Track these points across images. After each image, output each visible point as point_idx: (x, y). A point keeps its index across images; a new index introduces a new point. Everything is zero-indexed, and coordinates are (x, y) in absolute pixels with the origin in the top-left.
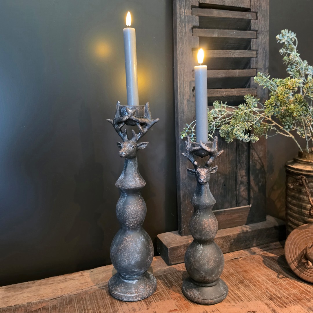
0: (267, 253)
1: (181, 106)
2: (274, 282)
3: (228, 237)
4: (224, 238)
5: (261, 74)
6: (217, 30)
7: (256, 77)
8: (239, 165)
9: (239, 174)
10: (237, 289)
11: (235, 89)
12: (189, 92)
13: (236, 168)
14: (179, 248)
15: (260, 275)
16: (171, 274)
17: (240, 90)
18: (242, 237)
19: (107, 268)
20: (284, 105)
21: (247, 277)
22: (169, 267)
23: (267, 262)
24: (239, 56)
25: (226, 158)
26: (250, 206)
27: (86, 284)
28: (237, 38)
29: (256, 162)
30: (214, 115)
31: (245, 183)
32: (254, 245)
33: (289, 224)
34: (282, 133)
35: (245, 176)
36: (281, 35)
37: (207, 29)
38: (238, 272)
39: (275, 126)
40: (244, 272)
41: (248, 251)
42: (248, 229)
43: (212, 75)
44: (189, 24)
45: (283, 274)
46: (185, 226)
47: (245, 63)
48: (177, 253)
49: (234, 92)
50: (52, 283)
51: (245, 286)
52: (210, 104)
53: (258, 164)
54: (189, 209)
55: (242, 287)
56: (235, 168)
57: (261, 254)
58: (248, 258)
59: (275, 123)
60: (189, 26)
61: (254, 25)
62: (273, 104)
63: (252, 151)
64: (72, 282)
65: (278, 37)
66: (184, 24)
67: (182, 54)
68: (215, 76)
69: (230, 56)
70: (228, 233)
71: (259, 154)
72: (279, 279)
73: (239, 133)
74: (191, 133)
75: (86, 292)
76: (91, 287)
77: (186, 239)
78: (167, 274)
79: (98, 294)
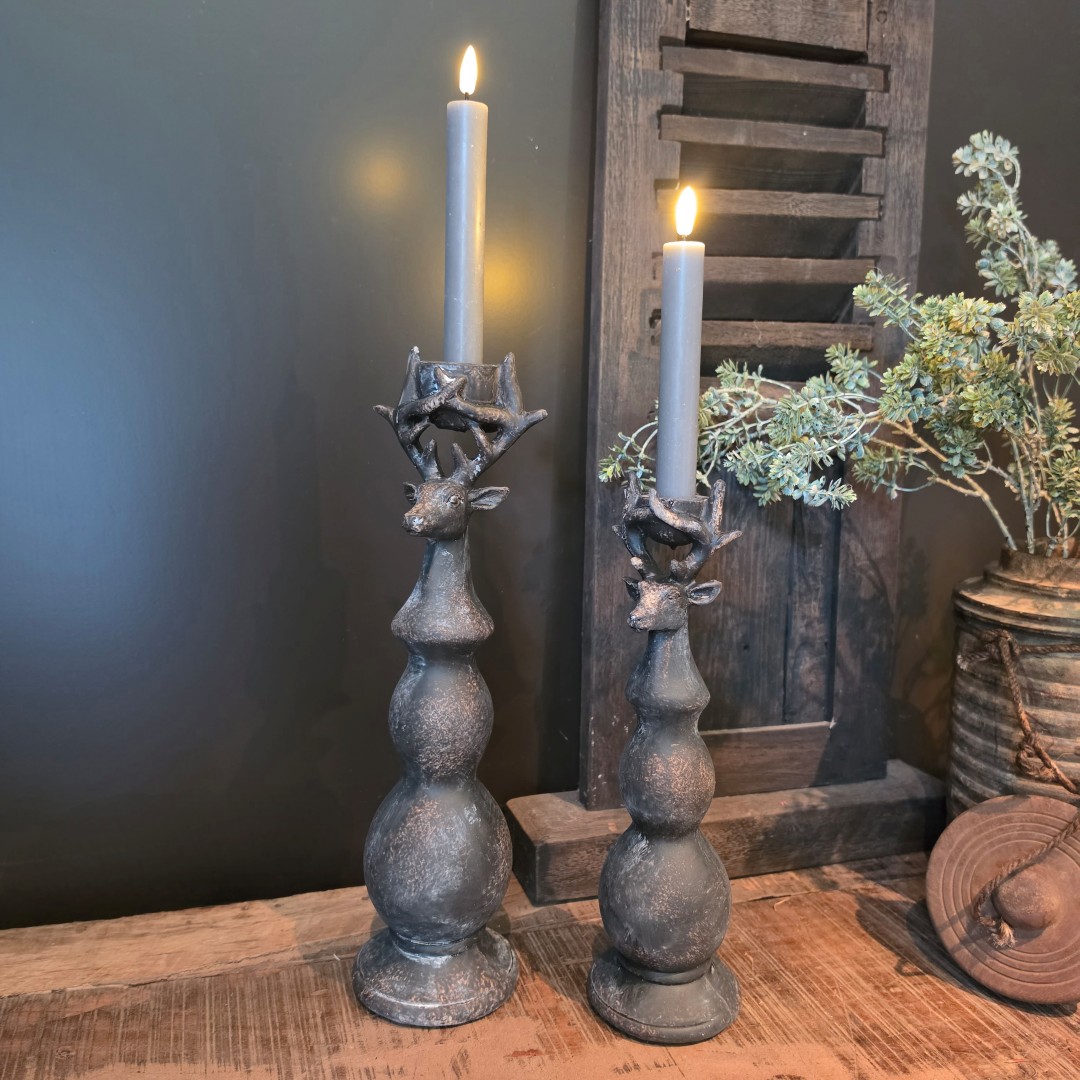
0: (874, 889)
1: (610, 374)
2: (880, 985)
3: (747, 822)
4: (733, 824)
5: (879, 278)
6: (745, 122)
7: (860, 286)
8: (799, 582)
9: (798, 613)
10: (753, 999)
11: (799, 324)
12: (637, 328)
13: (790, 593)
14: (572, 847)
15: (838, 958)
16: (537, 933)
17: (815, 329)
18: (794, 830)
19: (330, 898)
20: (953, 385)
21: (793, 963)
22: (537, 909)
23: (871, 920)
24: (817, 214)
25: (756, 556)
26: (832, 724)
27: (253, 944)
28: (814, 153)
29: (857, 574)
30: (713, 410)
31: (817, 646)
32: (835, 857)
33: (957, 792)
34: (948, 483)
35: (820, 620)
36: (968, 149)
37: (712, 119)
38: (764, 945)
39: (925, 456)
40: (785, 946)
41: (811, 875)
42: (815, 803)
43: (720, 273)
44: (648, 99)
45: (918, 963)
46: (600, 776)
47: (838, 239)
48: (567, 865)
49: (793, 335)
50: (143, 935)
51: (780, 992)
52: (708, 371)
53: (865, 581)
54: (618, 720)
55: (770, 993)
56: (787, 592)
57: (856, 890)
58: (809, 899)
59: (925, 447)
60: (649, 106)
61: (877, 109)
62: (908, 380)
63: (845, 536)
64: (207, 933)
65: (960, 154)
66: (631, 99)
67: (621, 197)
68: (731, 278)
69: (786, 213)
70: (747, 811)
71: (870, 550)
72: (901, 977)
73: (789, 473)
74: (635, 465)
75: (248, 972)
76: (268, 957)
77: (600, 819)
78: (524, 932)
79: (286, 979)
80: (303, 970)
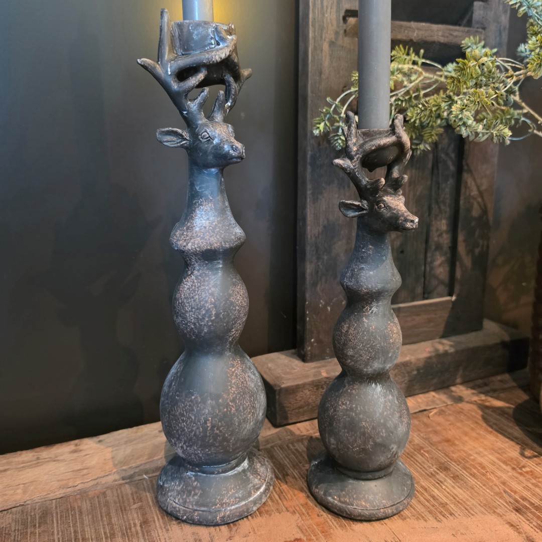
0: (486, 400)
2: (515, 467)
3: (407, 364)
4: (399, 366)
8: (435, 207)
9: (434, 229)
10: (437, 485)
11: (440, 26)
12: (334, 23)
13: (430, 216)
14: (299, 388)
15: (482, 450)
16: (281, 447)
17: (450, 30)
18: (434, 366)
19: (136, 432)
21: (455, 456)
22: (277, 430)
23: (492, 420)
25: (409, 191)
26: (454, 298)
27: (85, 472)
29: (471, 200)
31: (445, 249)
32: (459, 380)
34: (540, 133)
35: (447, 232)
38: (431, 444)
40: (445, 444)
41: (445, 394)
42: (447, 348)
45: (533, 449)
46: (312, 340)
48: (296, 400)
49: (436, 33)
51: (453, 477)
53: (476, 206)
54: (323, 303)
55: (447, 479)
56: (427, 214)
57: (476, 401)
58: (449, 410)
59: (526, 109)
64: (51, 466)
71: (479, 184)
72: (526, 459)
75: (83, 494)
76: (97, 481)
77: (315, 368)
78: (272, 447)
79: (111, 497)
80: (123, 489)
